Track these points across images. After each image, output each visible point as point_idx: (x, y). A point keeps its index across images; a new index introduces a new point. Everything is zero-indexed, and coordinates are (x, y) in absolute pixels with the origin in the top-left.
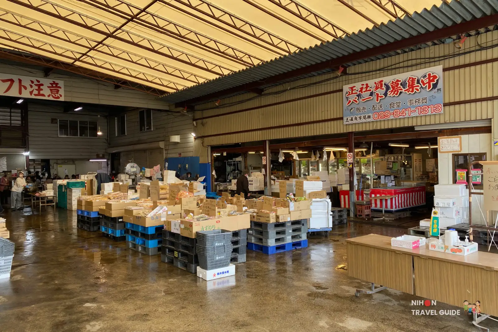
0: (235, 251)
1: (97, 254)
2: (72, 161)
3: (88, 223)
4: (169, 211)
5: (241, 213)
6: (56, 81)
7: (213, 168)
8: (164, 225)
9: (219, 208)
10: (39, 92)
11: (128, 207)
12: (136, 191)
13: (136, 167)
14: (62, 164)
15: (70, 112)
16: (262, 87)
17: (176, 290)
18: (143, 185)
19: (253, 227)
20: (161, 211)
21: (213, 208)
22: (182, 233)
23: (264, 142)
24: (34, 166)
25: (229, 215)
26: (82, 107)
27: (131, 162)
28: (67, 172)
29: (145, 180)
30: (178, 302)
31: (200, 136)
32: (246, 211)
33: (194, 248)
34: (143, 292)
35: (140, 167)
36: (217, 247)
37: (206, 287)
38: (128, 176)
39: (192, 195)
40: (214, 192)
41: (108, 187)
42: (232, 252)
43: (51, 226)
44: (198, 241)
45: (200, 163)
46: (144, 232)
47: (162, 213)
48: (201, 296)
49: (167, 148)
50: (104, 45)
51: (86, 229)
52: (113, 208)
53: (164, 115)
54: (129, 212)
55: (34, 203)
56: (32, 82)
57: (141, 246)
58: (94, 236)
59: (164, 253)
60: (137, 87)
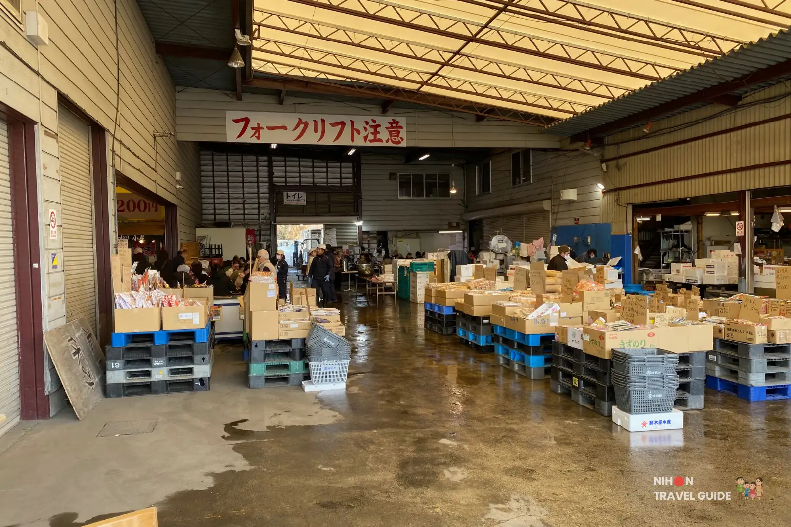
0: (684, 387)
1: (452, 369)
2: (415, 233)
3: (439, 322)
4: (563, 312)
5: (696, 322)
6: (397, 119)
7: (636, 243)
8: (556, 334)
9: (651, 311)
10: (375, 137)
11: (499, 302)
12: (506, 279)
13: (506, 242)
14: (402, 237)
15: (413, 163)
16: (737, 92)
17: (577, 439)
18: (520, 270)
19: (718, 349)
20: (549, 312)
21: (640, 310)
22: (586, 350)
23: (741, 193)
24: (369, 241)
25: (672, 324)
26: (429, 154)
27: (499, 234)
28: (409, 249)
29: (519, 262)
30: (582, 458)
31: (612, 187)
32: (703, 319)
33: (608, 375)
34: (525, 435)
35: (512, 242)
36: (649, 377)
37: (629, 441)
38: (494, 255)
39: (602, 288)
40: (637, 284)
41: (466, 271)
42: (678, 389)
43: (390, 323)
44: (614, 364)
45: (612, 233)
46: (521, 342)
47: (552, 314)
48: (621, 456)
49: (556, 211)
50: (463, 55)
51: (436, 331)
52: (475, 302)
53: (550, 156)
54: (500, 309)
55: (369, 290)
56: (367, 123)
57: (519, 364)
58: (448, 342)
59: (556, 378)
60: (510, 116)
